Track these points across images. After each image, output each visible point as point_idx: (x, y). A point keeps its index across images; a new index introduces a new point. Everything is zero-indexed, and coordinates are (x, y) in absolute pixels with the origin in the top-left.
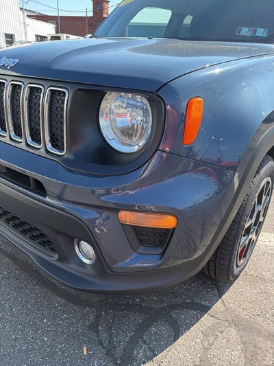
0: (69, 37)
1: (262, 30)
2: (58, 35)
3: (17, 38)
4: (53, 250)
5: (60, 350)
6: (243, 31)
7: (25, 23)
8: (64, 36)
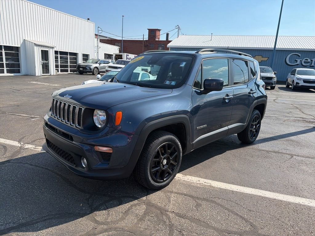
0: (128, 55)
1: (174, 82)
2: (121, 54)
3: (91, 57)
4: (75, 164)
5: (72, 204)
6: (167, 82)
7: (98, 46)
8: (124, 55)
